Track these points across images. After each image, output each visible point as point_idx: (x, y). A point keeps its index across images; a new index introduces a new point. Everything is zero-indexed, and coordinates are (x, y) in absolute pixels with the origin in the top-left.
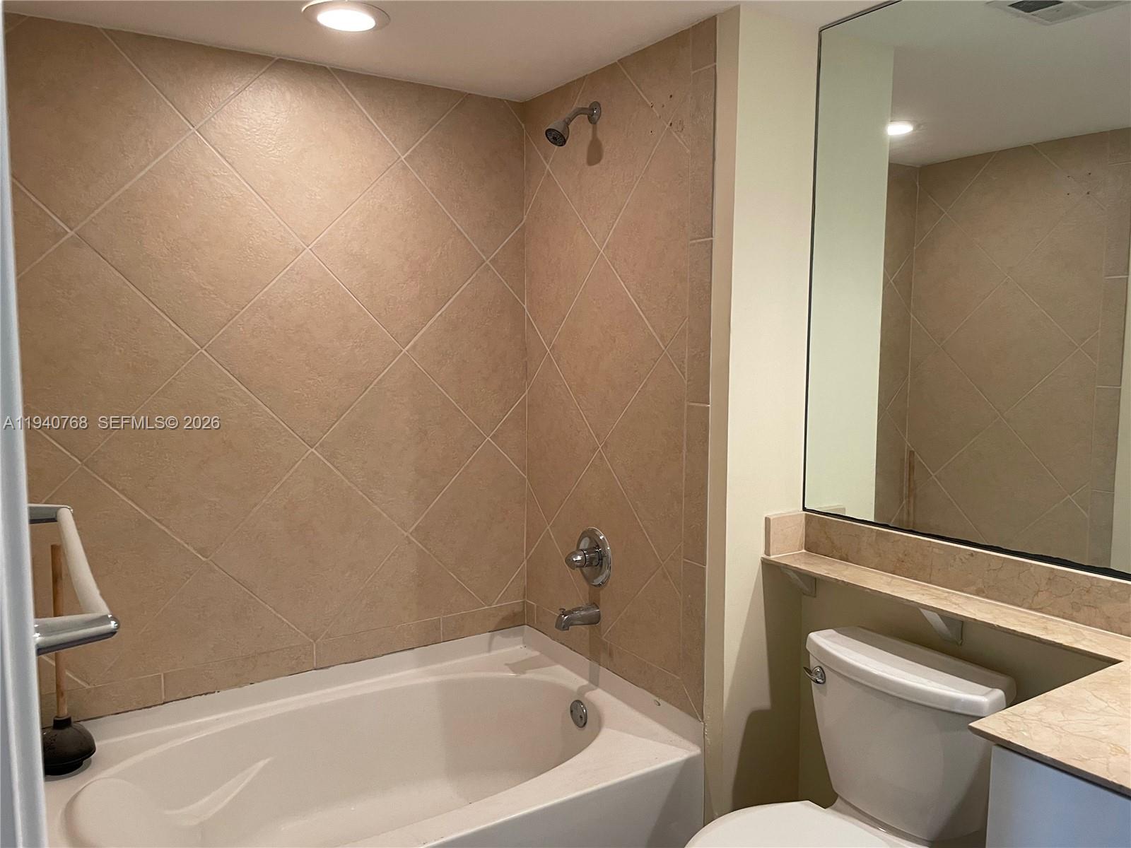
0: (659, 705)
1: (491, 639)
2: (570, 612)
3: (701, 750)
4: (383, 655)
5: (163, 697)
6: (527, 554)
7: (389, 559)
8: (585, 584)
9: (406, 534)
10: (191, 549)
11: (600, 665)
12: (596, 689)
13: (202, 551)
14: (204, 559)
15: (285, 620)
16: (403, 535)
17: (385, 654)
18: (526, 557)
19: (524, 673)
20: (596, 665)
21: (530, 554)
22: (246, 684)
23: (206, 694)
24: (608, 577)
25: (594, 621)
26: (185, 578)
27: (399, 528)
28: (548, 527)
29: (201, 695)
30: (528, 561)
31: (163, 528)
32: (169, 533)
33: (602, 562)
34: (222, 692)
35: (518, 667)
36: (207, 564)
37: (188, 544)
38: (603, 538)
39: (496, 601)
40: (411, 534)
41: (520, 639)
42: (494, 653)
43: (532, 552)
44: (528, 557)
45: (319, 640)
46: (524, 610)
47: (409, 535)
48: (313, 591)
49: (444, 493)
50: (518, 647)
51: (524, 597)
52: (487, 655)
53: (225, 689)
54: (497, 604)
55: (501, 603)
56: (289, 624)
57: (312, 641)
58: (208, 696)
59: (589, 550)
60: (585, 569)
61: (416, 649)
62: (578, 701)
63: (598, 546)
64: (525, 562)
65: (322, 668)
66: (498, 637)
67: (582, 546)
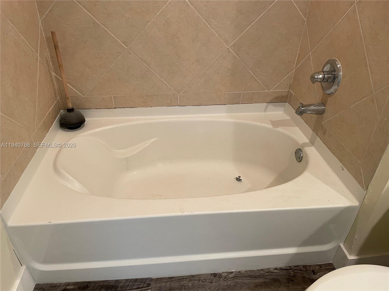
0: (343, 170)
1: (267, 107)
2: (306, 106)
3: (360, 205)
4: (211, 105)
5: (114, 106)
6: (296, 66)
7: (217, 59)
8: (322, 90)
9: (227, 47)
10: (120, 41)
11: (317, 135)
12: (312, 146)
13: (124, 43)
14: (126, 47)
15: (165, 82)
16: (226, 47)
17: (212, 105)
18: (295, 68)
19: (278, 127)
20: (315, 135)
21: (298, 66)
22: (148, 107)
23: (132, 108)
24: (336, 90)
25: (320, 113)
26: (118, 55)
27: (224, 43)
28: (310, 53)
29: (130, 108)
30: (296, 70)
31: (105, 28)
32: (109, 32)
33: (334, 81)
34: (139, 108)
35: (276, 123)
36: (127, 50)
37: (118, 38)
38: (340, 67)
39: (273, 89)
40: (230, 47)
41: (283, 108)
42: (267, 113)
43: (299, 65)
44: (296, 68)
45: (180, 94)
46: (288, 95)
47: (229, 48)
48: (178, 70)
49: (252, 25)
50: (281, 112)
51: (289, 89)
52: (263, 113)
53: (140, 107)
54: (273, 90)
55: (276, 90)
56: (167, 84)
57: (177, 93)
58: (133, 108)
59: (328, 72)
60: (323, 83)
61: (227, 105)
62: (300, 149)
63: (335, 70)
64: (294, 70)
65: (182, 106)
66: (271, 106)
67: (325, 69)
